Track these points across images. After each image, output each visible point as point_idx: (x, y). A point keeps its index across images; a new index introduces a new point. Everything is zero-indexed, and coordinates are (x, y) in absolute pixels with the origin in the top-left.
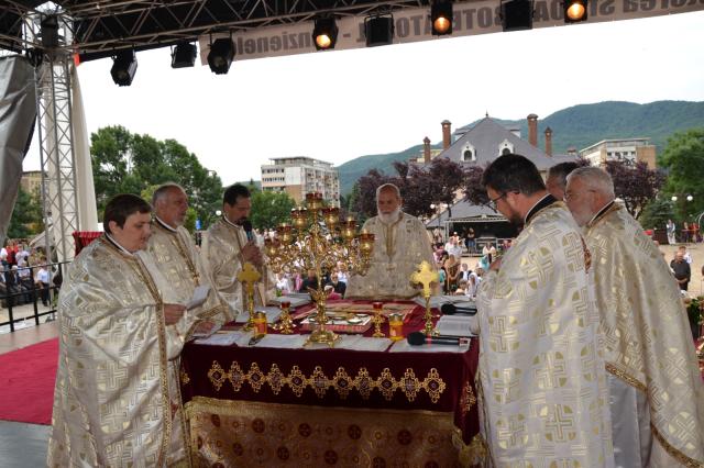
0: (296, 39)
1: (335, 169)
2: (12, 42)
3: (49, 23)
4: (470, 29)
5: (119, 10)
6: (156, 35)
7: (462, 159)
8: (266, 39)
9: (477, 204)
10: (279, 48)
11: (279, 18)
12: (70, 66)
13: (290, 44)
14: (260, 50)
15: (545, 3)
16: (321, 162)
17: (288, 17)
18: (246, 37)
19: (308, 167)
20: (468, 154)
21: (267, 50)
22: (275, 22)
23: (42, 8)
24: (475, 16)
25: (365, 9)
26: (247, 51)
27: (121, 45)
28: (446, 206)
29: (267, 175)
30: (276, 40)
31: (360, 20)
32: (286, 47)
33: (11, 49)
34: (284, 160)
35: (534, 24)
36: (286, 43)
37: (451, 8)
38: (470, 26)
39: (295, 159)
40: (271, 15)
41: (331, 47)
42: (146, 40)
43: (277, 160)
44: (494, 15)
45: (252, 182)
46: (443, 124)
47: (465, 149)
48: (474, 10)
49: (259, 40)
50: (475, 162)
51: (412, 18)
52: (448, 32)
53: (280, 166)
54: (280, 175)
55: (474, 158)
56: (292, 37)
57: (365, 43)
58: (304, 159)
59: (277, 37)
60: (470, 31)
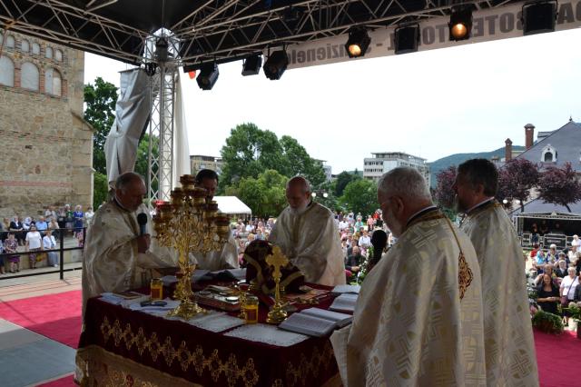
0: (338, 50)
1: (428, 164)
2: (136, 59)
3: (162, 44)
4: (492, 35)
5: (209, 32)
6: (231, 50)
7: (543, 159)
8: (313, 51)
9: (550, 202)
10: (324, 57)
11: (322, 32)
12: (176, 75)
13: (333, 54)
14: (309, 60)
15: (570, 5)
16: (415, 158)
17: (329, 30)
18: (298, 49)
19: (404, 161)
20: (548, 156)
21: (314, 59)
22: (320, 36)
23: (158, 33)
24: (497, 22)
25: (396, 19)
26: (299, 61)
27: (208, 59)
28: (518, 202)
29: (369, 167)
30: (321, 51)
31: (391, 30)
32: (329, 57)
33: (133, 63)
34: (383, 155)
35: (557, 26)
36: (329, 53)
37: (471, 15)
38: (492, 32)
39: (393, 154)
40: (317, 29)
41: (361, 55)
42: (225, 54)
43: (377, 155)
44: (516, 20)
45: (356, 172)
46: (526, 127)
47: (546, 151)
48: (497, 17)
49: (309, 51)
50: (555, 163)
51: (437, 27)
52: (465, 37)
53: (381, 159)
54: (379, 167)
55: (554, 159)
56: (334, 48)
57: (394, 51)
58: (401, 154)
59: (323, 49)
60: (492, 36)
